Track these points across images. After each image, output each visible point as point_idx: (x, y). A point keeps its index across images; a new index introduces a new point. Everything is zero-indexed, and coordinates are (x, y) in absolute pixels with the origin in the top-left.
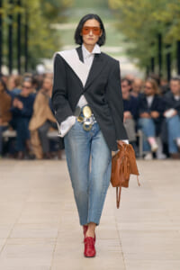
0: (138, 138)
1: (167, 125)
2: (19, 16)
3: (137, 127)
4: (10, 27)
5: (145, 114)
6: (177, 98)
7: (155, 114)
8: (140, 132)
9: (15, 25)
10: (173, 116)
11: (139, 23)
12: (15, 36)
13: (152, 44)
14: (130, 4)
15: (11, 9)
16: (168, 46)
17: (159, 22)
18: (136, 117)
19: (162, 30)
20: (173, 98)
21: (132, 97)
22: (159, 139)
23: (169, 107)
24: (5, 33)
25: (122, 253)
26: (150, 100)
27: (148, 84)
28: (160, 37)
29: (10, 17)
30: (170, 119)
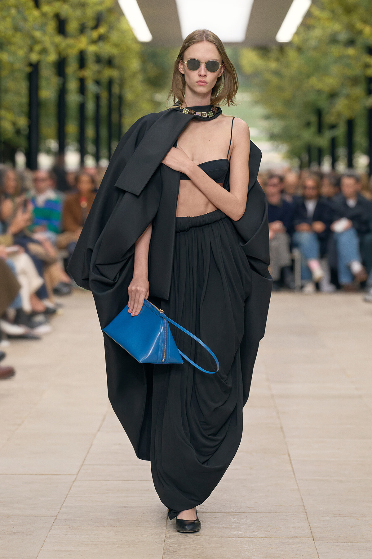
0: (293, 261)
1: (336, 243)
2: (110, 82)
3: (292, 245)
4: (97, 98)
5: (304, 227)
6: (352, 203)
7: (319, 226)
8: (297, 253)
9: (104, 95)
10: (346, 230)
11: (287, 94)
12: (104, 111)
13: (308, 124)
14: (273, 65)
15: (99, 72)
16: (333, 127)
17: (319, 92)
18: (290, 230)
19: (323, 104)
20: (345, 204)
21: (284, 202)
22: (325, 263)
23: (340, 216)
24: (90, 107)
25: (282, 428)
26: (311, 206)
27: (310, 183)
28: (319, 113)
29: (97, 83)
30: (341, 233)
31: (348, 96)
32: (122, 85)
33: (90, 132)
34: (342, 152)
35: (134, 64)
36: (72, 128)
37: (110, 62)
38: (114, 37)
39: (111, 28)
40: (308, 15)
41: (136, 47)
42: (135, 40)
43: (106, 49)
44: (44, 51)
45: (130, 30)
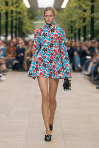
31: (79, 22)
32: (22, 19)
33: (14, 29)
34: (77, 36)
35: (26, 13)
36: (9, 29)
37: (19, 13)
38: (21, 7)
39: (20, 4)
40: (69, 1)
41: (26, 9)
42: (26, 7)
43: (18, 10)
44: (2, 10)
45: (25, 5)
